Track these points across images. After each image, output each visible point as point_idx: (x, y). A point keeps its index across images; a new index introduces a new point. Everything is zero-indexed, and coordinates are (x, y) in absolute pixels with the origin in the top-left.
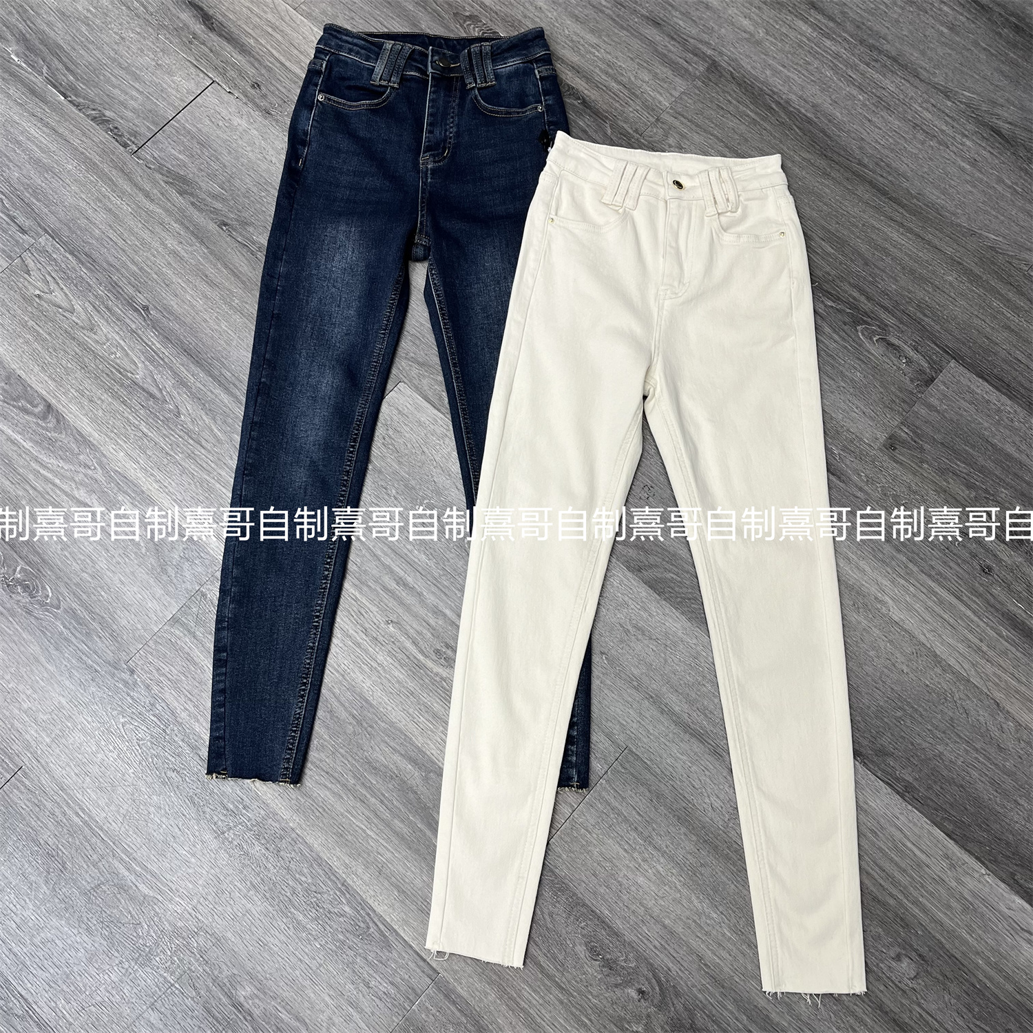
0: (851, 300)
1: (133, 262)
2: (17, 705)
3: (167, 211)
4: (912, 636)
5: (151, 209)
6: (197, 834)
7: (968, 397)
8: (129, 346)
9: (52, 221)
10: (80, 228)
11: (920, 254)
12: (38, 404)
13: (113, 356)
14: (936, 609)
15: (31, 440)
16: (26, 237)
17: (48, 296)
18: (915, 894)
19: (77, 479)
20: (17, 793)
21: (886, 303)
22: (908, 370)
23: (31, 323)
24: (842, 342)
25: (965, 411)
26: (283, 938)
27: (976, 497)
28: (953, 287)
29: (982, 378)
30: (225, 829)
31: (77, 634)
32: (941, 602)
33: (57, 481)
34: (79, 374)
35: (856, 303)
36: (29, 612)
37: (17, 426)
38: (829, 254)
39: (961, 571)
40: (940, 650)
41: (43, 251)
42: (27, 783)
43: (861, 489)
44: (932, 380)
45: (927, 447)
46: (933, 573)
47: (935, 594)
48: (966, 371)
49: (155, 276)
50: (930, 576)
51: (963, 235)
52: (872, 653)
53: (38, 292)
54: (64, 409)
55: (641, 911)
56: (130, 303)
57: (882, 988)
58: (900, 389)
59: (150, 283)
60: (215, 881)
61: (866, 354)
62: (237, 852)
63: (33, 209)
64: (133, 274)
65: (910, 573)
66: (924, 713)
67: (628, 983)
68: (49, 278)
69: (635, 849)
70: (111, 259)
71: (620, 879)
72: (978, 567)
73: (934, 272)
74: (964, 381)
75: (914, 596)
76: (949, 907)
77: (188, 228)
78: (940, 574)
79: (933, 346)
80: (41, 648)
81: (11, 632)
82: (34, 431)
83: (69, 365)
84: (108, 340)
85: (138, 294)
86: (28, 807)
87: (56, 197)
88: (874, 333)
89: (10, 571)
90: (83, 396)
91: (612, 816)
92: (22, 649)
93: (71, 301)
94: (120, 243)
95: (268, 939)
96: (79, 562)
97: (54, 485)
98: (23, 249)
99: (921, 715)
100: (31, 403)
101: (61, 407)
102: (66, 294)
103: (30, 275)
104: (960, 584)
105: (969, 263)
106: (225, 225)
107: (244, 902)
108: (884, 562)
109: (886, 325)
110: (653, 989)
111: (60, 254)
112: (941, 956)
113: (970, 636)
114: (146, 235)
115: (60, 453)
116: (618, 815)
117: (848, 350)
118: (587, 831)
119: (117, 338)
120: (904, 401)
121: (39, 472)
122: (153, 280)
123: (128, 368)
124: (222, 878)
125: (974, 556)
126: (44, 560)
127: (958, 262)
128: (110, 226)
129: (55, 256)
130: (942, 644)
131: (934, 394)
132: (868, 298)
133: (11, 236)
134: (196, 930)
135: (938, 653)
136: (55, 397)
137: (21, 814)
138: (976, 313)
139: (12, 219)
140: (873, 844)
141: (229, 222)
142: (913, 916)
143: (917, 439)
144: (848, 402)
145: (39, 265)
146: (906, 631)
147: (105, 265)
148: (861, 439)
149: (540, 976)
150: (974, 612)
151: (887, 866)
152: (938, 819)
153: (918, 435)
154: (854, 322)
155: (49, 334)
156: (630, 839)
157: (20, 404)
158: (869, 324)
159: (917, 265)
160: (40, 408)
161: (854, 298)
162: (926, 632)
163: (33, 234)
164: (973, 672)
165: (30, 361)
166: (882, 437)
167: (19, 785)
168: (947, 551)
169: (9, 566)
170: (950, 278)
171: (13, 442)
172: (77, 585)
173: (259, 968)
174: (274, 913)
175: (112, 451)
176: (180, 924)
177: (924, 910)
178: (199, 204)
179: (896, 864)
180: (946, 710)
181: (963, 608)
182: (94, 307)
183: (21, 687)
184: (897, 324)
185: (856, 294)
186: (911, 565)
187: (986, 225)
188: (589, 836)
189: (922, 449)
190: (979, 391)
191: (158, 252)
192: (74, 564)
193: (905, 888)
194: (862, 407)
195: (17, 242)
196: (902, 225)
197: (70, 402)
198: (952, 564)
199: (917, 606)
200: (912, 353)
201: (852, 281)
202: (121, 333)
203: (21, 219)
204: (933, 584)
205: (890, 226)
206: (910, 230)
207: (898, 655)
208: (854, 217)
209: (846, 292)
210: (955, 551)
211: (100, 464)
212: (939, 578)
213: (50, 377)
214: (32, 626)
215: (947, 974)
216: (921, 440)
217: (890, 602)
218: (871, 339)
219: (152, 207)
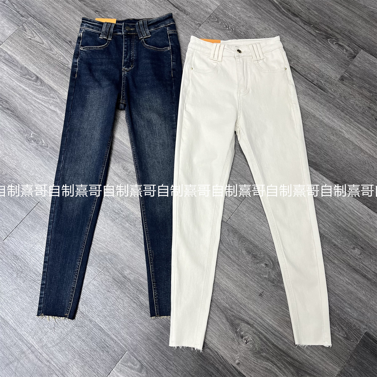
0: (325, 30)
1: (64, 26)
2: (35, 181)
3: (75, 7)
4: (353, 143)
5: (69, 7)
6: (105, 221)
7: (368, 62)
8: (65, 55)
9: (33, 12)
10: (43, 14)
11: (348, 14)
12: (33, 77)
13: (60, 59)
14: (360, 133)
15: (32, 89)
16: (23, 18)
17: (33, 39)
18: (359, 227)
19: (50, 102)
20: (39, 210)
21: (337, 31)
22: (346, 53)
23: (28, 48)
24: (323, 45)
25: (367, 66)
26: (139, 254)
27: (372, 95)
28: (360, 25)
29: (372, 55)
30: (115, 219)
31: (55, 156)
32: (362, 131)
33: (43, 103)
34: (47, 66)
35: (327, 31)
36: (37, 149)
37: (26, 85)
38: (316, 15)
39: (369, 120)
40: (363, 147)
41: (30, 23)
42: (42, 207)
43: (332, 94)
44: (355, 56)
45: (354, 79)
46: (359, 122)
47: (360, 128)
48: (366, 53)
49: (73, 30)
50: (358, 123)
51: (362, 8)
52: (339, 149)
53: (29, 37)
54: (43, 78)
55: (264, 238)
56: (64, 40)
57: (349, 258)
58: (344, 60)
59: (71, 33)
60: (113, 236)
61: (331, 48)
62: (120, 226)
63: (25, 8)
64: (65, 30)
65: (351, 122)
66: (358, 168)
67: (261, 262)
68: (33, 32)
69: (261, 218)
70: (56, 25)
71: (256, 228)
72: (374, 119)
73: (353, 20)
74: (367, 57)
75: (353, 129)
76: (370, 231)
77: (83, 13)
78: (361, 122)
79: (355, 45)
80: (42, 161)
81: (31, 156)
82: (33, 86)
83: (44, 63)
84: (57, 53)
85: (67, 37)
86: (43, 215)
87: (34, 4)
88: (334, 41)
89: (29, 135)
90: (50, 73)
91: (252, 208)
92: (36, 162)
93: (42, 40)
94: (59, 19)
95: (133, 254)
96: (54, 131)
97: (41, 104)
98: (23, 22)
99: (357, 169)
100: (31, 76)
101: (42, 77)
102: (40, 38)
103: (26, 31)
104: (368, 125)
105: (365, 17)
106: (97, 11)
107: (124, 242)
108: (342, 119)
109: (338, 38)
110: (270, 263)
111: (36, 24)
112: (368, 247)
113: (373, 142)
114: (68, 16)
115: (43, 93)
116: (254, 207)
117: (325, 47)
118: (243, 213)
119: (61, 52)
120: (346, 64)
121: (36, 100)
122: (72, 31)
123: (66, 63)
124: (115, 235)
125: (373, 115)
126: (41, 131)
127: (361, 17)
128: (54, 13)
129: (35, 25)
130: (363, 145)
131: (356, 61)
132: (331, 30)
133: (18, 18)
134: (108, 253)
135: (362, 148)
136: (40, 74)
137: (41, 218)
138: (369, 33)
139: (18, 12)
140: (343, 212)
141: (98, 10)
142: (358, 234)
143: (351, 77)
144: (326, 65)
145: (29, 28)
146: (350, 141)
147: (54, 27)
148: (331, 78)
149: (231, 261)
150: (374, 134)
151: (349, 219)
152: (365, 203)
153: (351, 75)
154: (326, 38)
155: (35, 52)
156: (258, 215)
157: (27, 77)
158: (332, 38)
159: (347, 18)
160: (34, 78)
161: (326, 30)
162: (357, 141)
163: (26, 17)
164: (374, 154)
165: (29, 62)
166: (339, 77)
167: (39, 208)
168: (363, 114)
169: (28, 134)
170: (359, 22)
171: (25, 90)
172: (54, 139)
173: (131, 264)
174: (135, 246)
175: (62, 92)
176: (101, 251)
177: (362, 232)
178: (87, 4)
179: (352, 218)
180: (366, 167)
181: (370, 133)
182: (51, 42)
183: (36, 175)
184: (342, 38)
185: (327, 28)
186: (351, 119)
187: (370, 4)
188: (244, 214)
189: (353, 80)
190: (371, 60)
191: (73, 22)
192: (52, 132)
193: (355, 225)
194: (331, 67)
195: (20, 20)
196: (341, 4)
197: (45, 75)
198: (365, 118)
199: (354, 133)
200: (347, 48)
201: (325, 24)
202: (62, 51)
203: (21, 12)
204: (359, 125)
205: (337, 5)
206: (344, 6)
207: (348, 149)
208: (324, 2)
209: (323, 28)
210: (366, 114)
211: (58, 97)
212: (361, 123)
213: (37, 67)
214: (38, 154)
215: (371, 253)
216: (353, 77)
217: (344, 132)
218: (333, 43)
219: (70, 6)
